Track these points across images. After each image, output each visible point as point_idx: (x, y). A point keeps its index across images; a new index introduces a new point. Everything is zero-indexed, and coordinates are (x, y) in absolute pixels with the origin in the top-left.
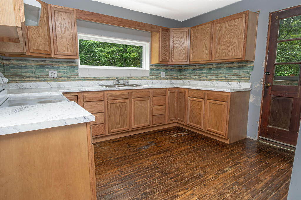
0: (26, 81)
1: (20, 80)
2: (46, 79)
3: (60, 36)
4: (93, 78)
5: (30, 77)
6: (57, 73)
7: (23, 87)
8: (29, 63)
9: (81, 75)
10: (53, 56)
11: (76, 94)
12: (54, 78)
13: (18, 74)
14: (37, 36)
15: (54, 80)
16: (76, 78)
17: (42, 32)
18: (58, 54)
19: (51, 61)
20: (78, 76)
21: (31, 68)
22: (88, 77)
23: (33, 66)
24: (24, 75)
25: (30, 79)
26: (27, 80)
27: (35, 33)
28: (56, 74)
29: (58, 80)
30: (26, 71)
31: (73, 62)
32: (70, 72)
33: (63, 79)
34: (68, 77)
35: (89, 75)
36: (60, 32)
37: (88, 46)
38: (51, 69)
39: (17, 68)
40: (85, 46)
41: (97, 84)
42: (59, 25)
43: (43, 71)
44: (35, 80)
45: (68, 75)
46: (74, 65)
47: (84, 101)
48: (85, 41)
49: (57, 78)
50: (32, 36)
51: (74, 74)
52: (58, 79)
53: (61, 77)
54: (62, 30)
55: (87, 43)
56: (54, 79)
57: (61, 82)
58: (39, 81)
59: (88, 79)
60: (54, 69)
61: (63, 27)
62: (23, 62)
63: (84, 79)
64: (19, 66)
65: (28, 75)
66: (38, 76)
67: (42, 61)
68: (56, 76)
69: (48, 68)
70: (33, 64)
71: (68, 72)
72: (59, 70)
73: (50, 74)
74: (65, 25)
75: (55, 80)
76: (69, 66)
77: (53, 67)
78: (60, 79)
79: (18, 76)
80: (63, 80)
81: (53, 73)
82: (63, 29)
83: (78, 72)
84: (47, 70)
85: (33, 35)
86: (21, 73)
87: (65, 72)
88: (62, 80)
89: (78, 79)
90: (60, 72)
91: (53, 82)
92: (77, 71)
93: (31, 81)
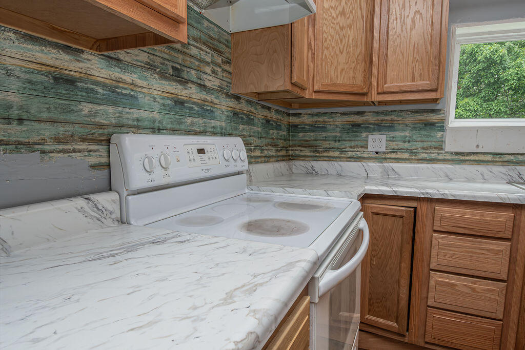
0: (322, 159)
1: (311, 156)
2: (359, 154)
3: (398, 40)
4: (489, 158)
5: (329, 151)
6: (387, 141)
7: (314, 170)
8: (331, 120)
9: (450, 146)
10: (375, 97)
11: (414, 204)
12: (377, 153)
13: (311, 142)
14: (338, 52)
15: (376, 158)
16: (433, 156)
17: (351, 39)
18: (385, 90)
19: (375, 113)
20: (442, 149)
21: (334, 131)
22: (474, 153)
23: (337, 126)
24: (319, 146)
25: (329, 155)
26: (324, 157)
27: (333, 44)
28: (384, 143)
29: (386, 159)
30: (323, 137)
31: (433, 111)
32: (419, 139)
33: (399, 155)
34: (412, 152)
35: (478, 146)
36: (399, 30)
37: (519, 79)
38: (374, 130)
39: (310, 131)
40: (508, 81)
41: (505, 177)
42: (398, 13)
43: (357, 136)
44: (338, 156)
45: (414, 147)
46: (434, 118)
47: (435, 228)
48: (511, 70)
49: (384, 153)
50: (325, 52)
51: (429, 144)
52: (387, 156)
53: (394, 151)
54: (403, 24)
55: (517, 74)
56: (377, 155)
57: (391, 164)
58: (345, 160)
59: (473, 158)
60: (379, 131)
61: (408, 16)
62: (321, 119)
63: (460, 157)
64: (314, 128)
65: (326, 145)
66: (346, 148)
67: (358, 113)
68: (383, 149)
69: (367, 129)
70: (339, 120)
71: (415, 137)
72: (392, 134)
73: (370, 143)
74: (414, 8)
75: (380, 157)
76: (419, 123)
77: (379, 127)
78: (393, 156)
79: (309, 147)
80: (398, 160)
81: (377, 142)
82: (409, 22)
83: (442, 137)
84: (364, 134)
85: (327, 48)
86: (314, 142)
87: (407, 139)
88: (395, 159)
89: (440, 157)
90: (393, 139)
91: (373, 162)
92: (439, 134)
93: (330, 159)
